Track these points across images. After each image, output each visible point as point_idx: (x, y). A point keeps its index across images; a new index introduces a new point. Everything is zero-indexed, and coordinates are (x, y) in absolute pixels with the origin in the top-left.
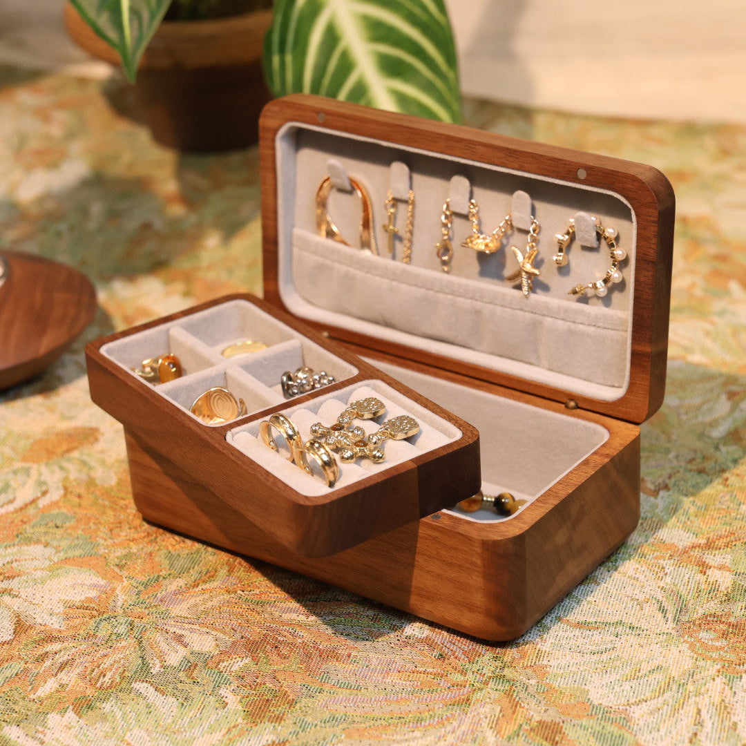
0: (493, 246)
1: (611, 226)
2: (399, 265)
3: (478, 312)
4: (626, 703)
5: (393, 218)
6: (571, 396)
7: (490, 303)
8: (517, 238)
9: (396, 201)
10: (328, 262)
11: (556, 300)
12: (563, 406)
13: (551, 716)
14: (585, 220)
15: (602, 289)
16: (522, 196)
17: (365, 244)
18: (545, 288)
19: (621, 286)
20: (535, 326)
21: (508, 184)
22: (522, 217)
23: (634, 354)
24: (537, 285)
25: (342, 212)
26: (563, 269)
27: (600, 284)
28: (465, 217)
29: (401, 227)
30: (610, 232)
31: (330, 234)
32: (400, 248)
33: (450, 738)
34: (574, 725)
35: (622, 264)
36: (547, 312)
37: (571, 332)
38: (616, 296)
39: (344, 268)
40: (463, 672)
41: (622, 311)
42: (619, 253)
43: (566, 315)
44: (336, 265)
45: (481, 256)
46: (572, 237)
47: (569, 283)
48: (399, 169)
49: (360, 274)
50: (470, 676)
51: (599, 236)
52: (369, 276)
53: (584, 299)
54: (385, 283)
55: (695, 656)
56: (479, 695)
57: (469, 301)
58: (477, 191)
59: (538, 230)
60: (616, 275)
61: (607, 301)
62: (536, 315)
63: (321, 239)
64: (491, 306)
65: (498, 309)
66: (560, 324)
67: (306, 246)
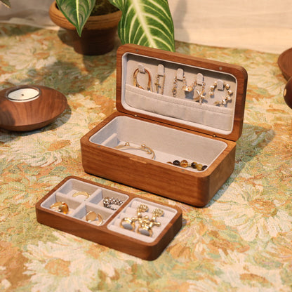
0: (191, 89)
1: (228, 84)
2: (159, 95)
3: (185, 109)
4: (236, 225)
5: (158, 81)
6: (215, 134)
8: (198, 87)
9: (159, 76)
11: (210, 105)
12: (212, 136)
13: (215, 229)
14: (221, 82)
15: (225, 103)
16: (200, 75)
17: (149, 89)
18: (206, 102)
19: (231, 101)
20: (203, 113)
21: (196, 71)
22: (200, 81)
23: (235, 121)
24: (204, 101)
25: (142, 79)
26: (212, 96)
27: (224, 100)
28: (182, 81)
29: (160, 83)
30: (228, 85)
31: (137, 86)
32: (160, 90)
33: (186, 236)
35: (231, 95)
36: (207, 109)
37: (214, 115)
38: (229, 104)
39: (143, 96)
40: (187, 216)
41: (231, 109)
42: (230, 91)
43: (213, 110)
44: (140, 95)
45: (186, 92)
46: (216, 87)
47: (214, 100)
48: (161, 66)
49: (147, 98)
50: (189, 217)
51: (224, 87)
53: (218, 105)
54: (156, 100)
56: (193, 223)
57: (182, 105)
58: (185, 73)
59: (204, 85)
60: (229, 98)
61: (226, 106)
62: (203, 110)
63: (135, 87)
65: (192, 108)
66: (211, 112)
67: (130, 89)
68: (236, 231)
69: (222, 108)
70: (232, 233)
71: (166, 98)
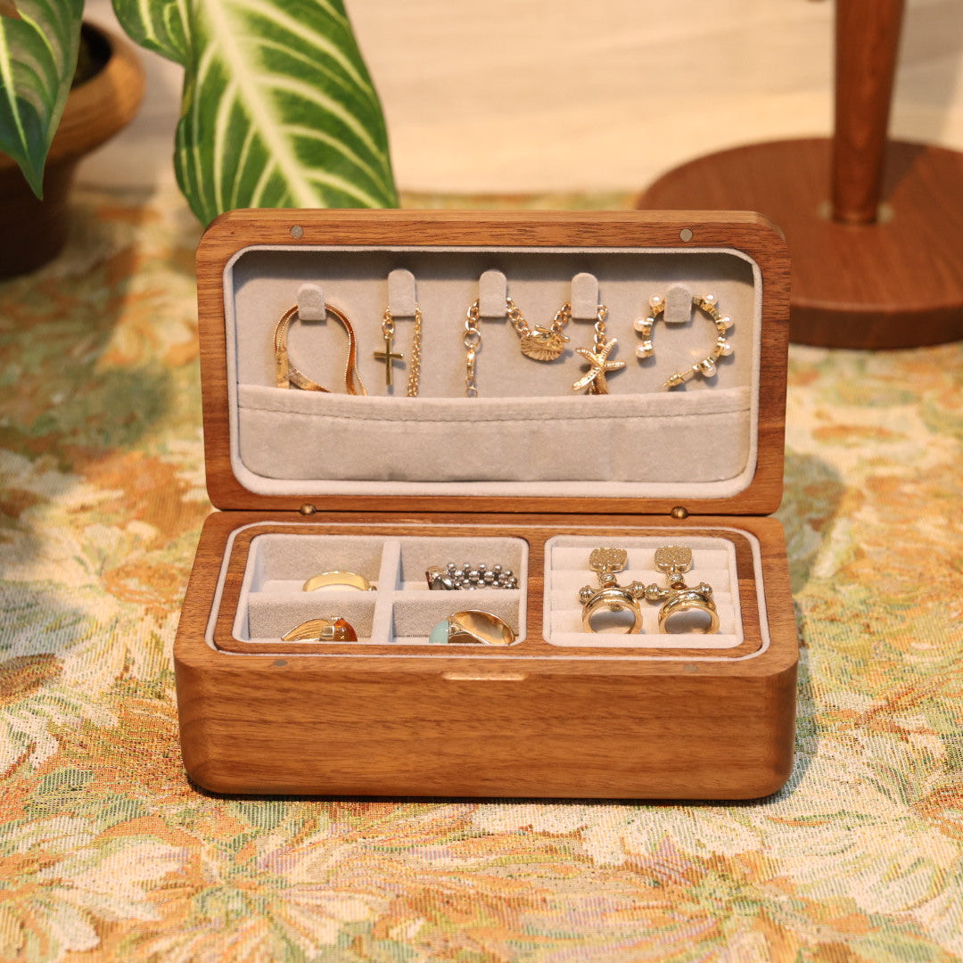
2: (400, 400)
4: (905, 907)
5: (390, 340)
7: (552, 419)
9: (394, 319)
10: (300, 418)
12: (669, 517)
13: (828, 936)
15: (710, 369)
16: (584, 279)
22: (585, 306)
23: (762, 434)
26: (647, 361)
28: (502, 320)
30: (709, 299)
32: (400, 376)
34: (861, 943)
36: (635, 412)
37: (665, 429)
39: (330, 419)
40: (694, 899)
42: (724, 320)
43: (660, 411)
44: (314, 418)
48: (401, 278)
49: (355, 423)
51: (695, 308)
52: (369, 422)
53: (679, 387)
54: (397, 427)
55: (955, 841)
56: (727, 924)
57: (522, 422)
58: (515, 285)
60: (724, 347)
62: (616, 420)
63: (285, 391)
64: (553, 422)
67: (264, 403)
68: (916, 929)
69: (696, 393)
70: (905, 940)
71: (444, 408)
